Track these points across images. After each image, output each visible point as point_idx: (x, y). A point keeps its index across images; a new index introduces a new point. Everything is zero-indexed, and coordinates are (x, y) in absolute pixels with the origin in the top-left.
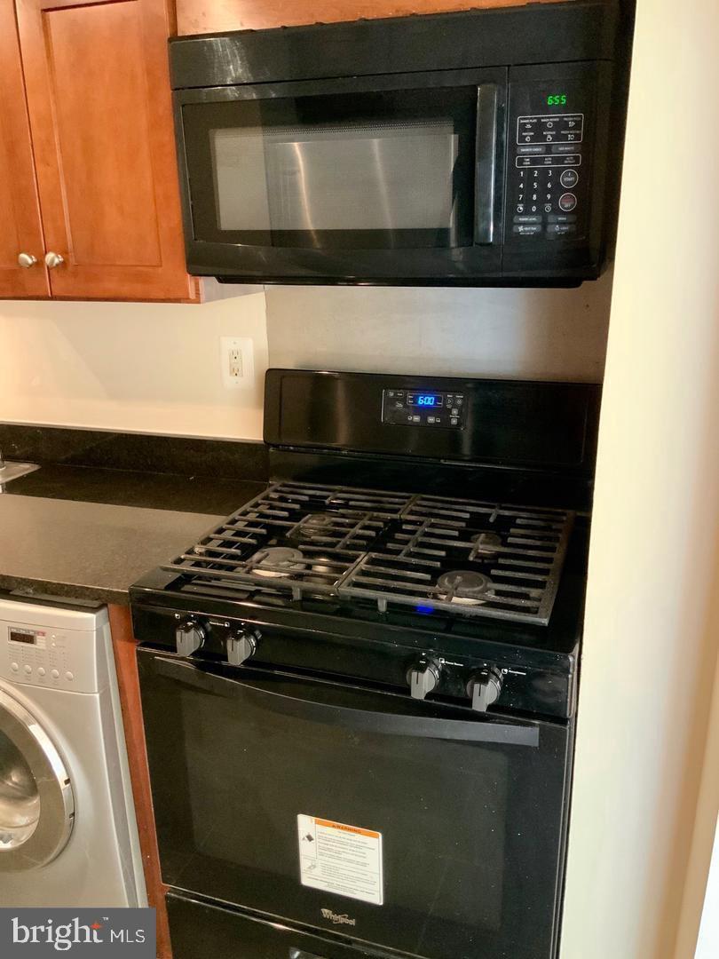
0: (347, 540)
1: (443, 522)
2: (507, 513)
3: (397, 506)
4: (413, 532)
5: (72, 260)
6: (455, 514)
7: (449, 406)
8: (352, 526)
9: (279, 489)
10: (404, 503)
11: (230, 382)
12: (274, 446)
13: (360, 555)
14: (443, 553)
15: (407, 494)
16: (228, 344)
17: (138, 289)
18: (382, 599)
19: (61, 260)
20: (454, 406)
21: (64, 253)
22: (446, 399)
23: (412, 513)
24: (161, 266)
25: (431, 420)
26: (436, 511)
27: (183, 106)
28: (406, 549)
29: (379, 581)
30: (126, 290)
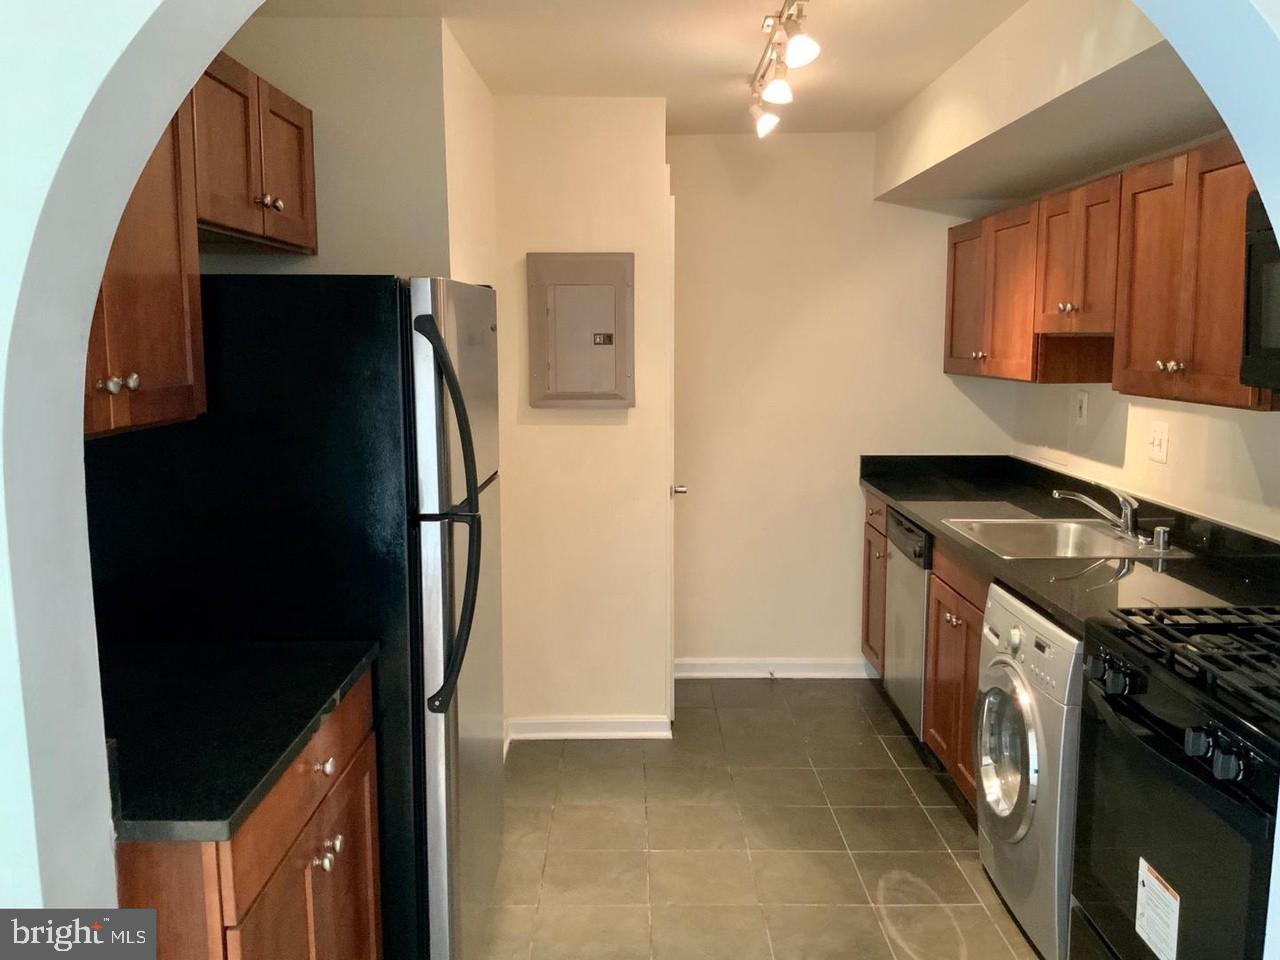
17: (1220, 395)
24: (1235, 377)
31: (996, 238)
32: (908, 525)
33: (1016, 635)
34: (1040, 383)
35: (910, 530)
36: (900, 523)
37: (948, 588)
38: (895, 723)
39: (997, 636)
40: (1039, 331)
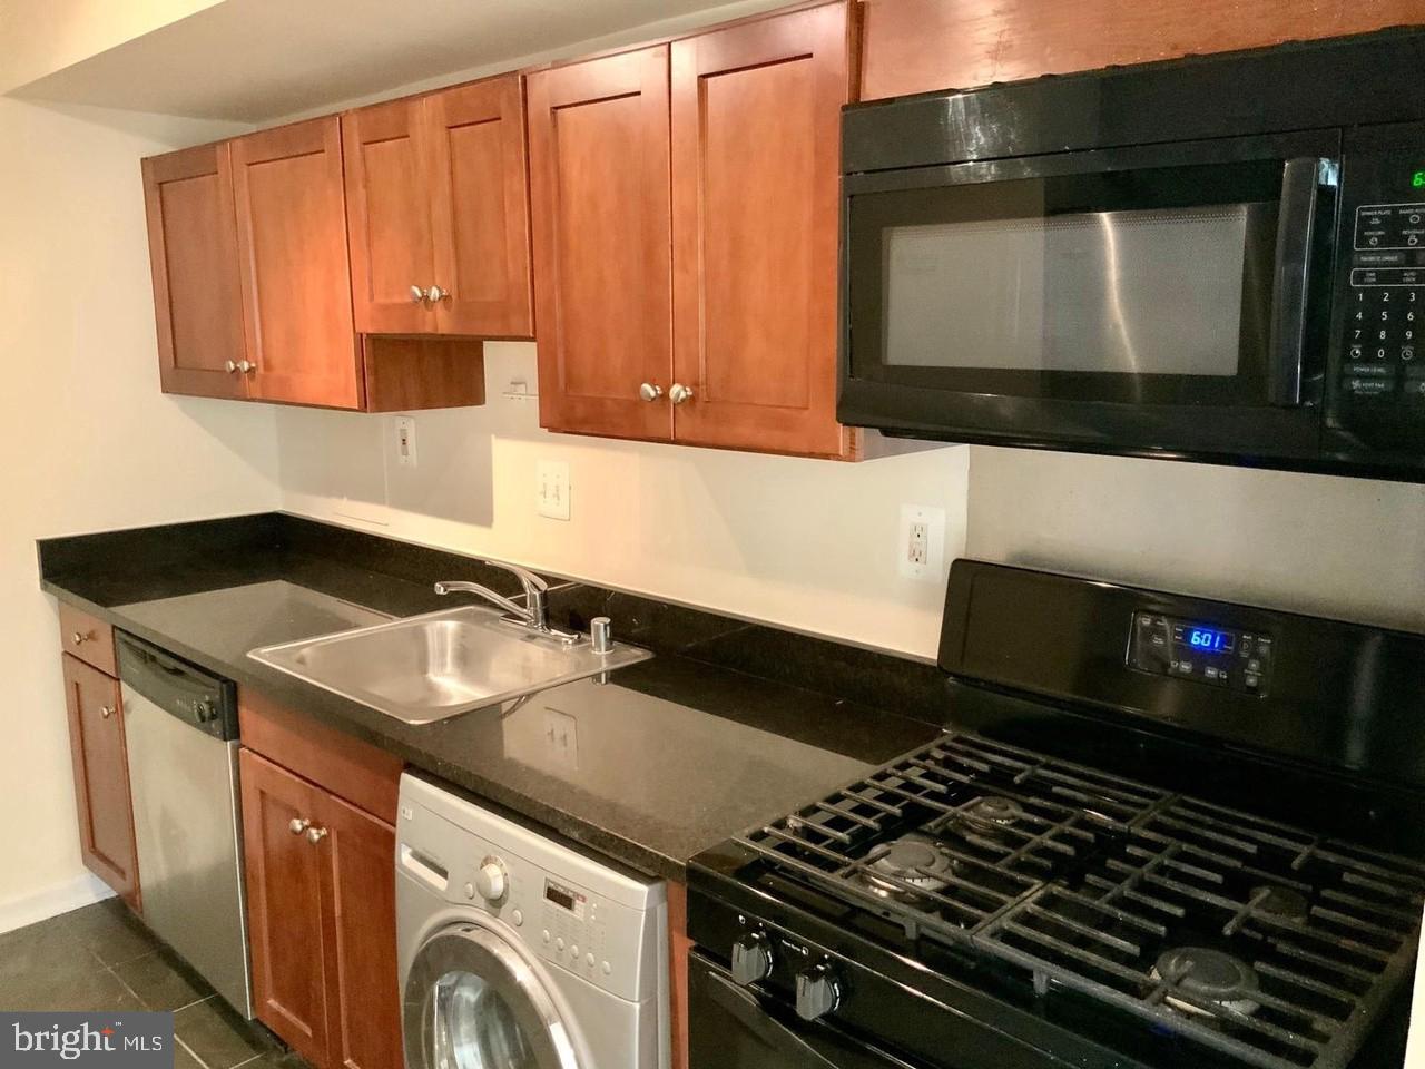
0: (1023, 855)
1: (1202, 853)
2: (1332, 858)
3: (1130, 809)
4: (1141, 862)
5: (703, 396)
6: (1230, 841)
7: (1244, 655)
8: (1039, 830)
9: (949, 743)
10: (1143, 806)
11: (907, 568)
12: (955, 675)
13: (1032, 885)
14: (1179, 912)
15: (1157, 791)
16: (909, 516)
17: (777, 437)
18: (1041, 972)
19: (690, 393)
20: (1255, 655)
21: (695, 385)
22: (1240, 641)
23: (1154, 826)
24: (807, 408)
25: (1211, 672)
26: (1196, 830)
27: (851, 197)
28: (1115, 890)
29: (1047, 939)
30: (761, 437)
31: (249, 176)
32: (173, 663)
33: (496, 878)
34: (372, 411)
35: (177, 672)
36: (148, 659)
37: (288, 774)
38: (174, 979)
39: (443, 873)
40: (368, 328)
